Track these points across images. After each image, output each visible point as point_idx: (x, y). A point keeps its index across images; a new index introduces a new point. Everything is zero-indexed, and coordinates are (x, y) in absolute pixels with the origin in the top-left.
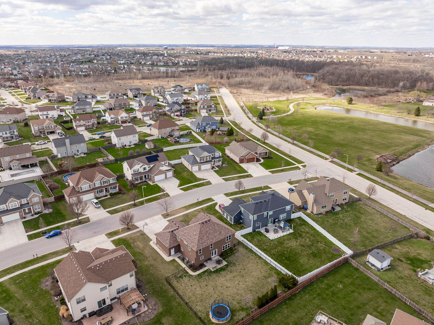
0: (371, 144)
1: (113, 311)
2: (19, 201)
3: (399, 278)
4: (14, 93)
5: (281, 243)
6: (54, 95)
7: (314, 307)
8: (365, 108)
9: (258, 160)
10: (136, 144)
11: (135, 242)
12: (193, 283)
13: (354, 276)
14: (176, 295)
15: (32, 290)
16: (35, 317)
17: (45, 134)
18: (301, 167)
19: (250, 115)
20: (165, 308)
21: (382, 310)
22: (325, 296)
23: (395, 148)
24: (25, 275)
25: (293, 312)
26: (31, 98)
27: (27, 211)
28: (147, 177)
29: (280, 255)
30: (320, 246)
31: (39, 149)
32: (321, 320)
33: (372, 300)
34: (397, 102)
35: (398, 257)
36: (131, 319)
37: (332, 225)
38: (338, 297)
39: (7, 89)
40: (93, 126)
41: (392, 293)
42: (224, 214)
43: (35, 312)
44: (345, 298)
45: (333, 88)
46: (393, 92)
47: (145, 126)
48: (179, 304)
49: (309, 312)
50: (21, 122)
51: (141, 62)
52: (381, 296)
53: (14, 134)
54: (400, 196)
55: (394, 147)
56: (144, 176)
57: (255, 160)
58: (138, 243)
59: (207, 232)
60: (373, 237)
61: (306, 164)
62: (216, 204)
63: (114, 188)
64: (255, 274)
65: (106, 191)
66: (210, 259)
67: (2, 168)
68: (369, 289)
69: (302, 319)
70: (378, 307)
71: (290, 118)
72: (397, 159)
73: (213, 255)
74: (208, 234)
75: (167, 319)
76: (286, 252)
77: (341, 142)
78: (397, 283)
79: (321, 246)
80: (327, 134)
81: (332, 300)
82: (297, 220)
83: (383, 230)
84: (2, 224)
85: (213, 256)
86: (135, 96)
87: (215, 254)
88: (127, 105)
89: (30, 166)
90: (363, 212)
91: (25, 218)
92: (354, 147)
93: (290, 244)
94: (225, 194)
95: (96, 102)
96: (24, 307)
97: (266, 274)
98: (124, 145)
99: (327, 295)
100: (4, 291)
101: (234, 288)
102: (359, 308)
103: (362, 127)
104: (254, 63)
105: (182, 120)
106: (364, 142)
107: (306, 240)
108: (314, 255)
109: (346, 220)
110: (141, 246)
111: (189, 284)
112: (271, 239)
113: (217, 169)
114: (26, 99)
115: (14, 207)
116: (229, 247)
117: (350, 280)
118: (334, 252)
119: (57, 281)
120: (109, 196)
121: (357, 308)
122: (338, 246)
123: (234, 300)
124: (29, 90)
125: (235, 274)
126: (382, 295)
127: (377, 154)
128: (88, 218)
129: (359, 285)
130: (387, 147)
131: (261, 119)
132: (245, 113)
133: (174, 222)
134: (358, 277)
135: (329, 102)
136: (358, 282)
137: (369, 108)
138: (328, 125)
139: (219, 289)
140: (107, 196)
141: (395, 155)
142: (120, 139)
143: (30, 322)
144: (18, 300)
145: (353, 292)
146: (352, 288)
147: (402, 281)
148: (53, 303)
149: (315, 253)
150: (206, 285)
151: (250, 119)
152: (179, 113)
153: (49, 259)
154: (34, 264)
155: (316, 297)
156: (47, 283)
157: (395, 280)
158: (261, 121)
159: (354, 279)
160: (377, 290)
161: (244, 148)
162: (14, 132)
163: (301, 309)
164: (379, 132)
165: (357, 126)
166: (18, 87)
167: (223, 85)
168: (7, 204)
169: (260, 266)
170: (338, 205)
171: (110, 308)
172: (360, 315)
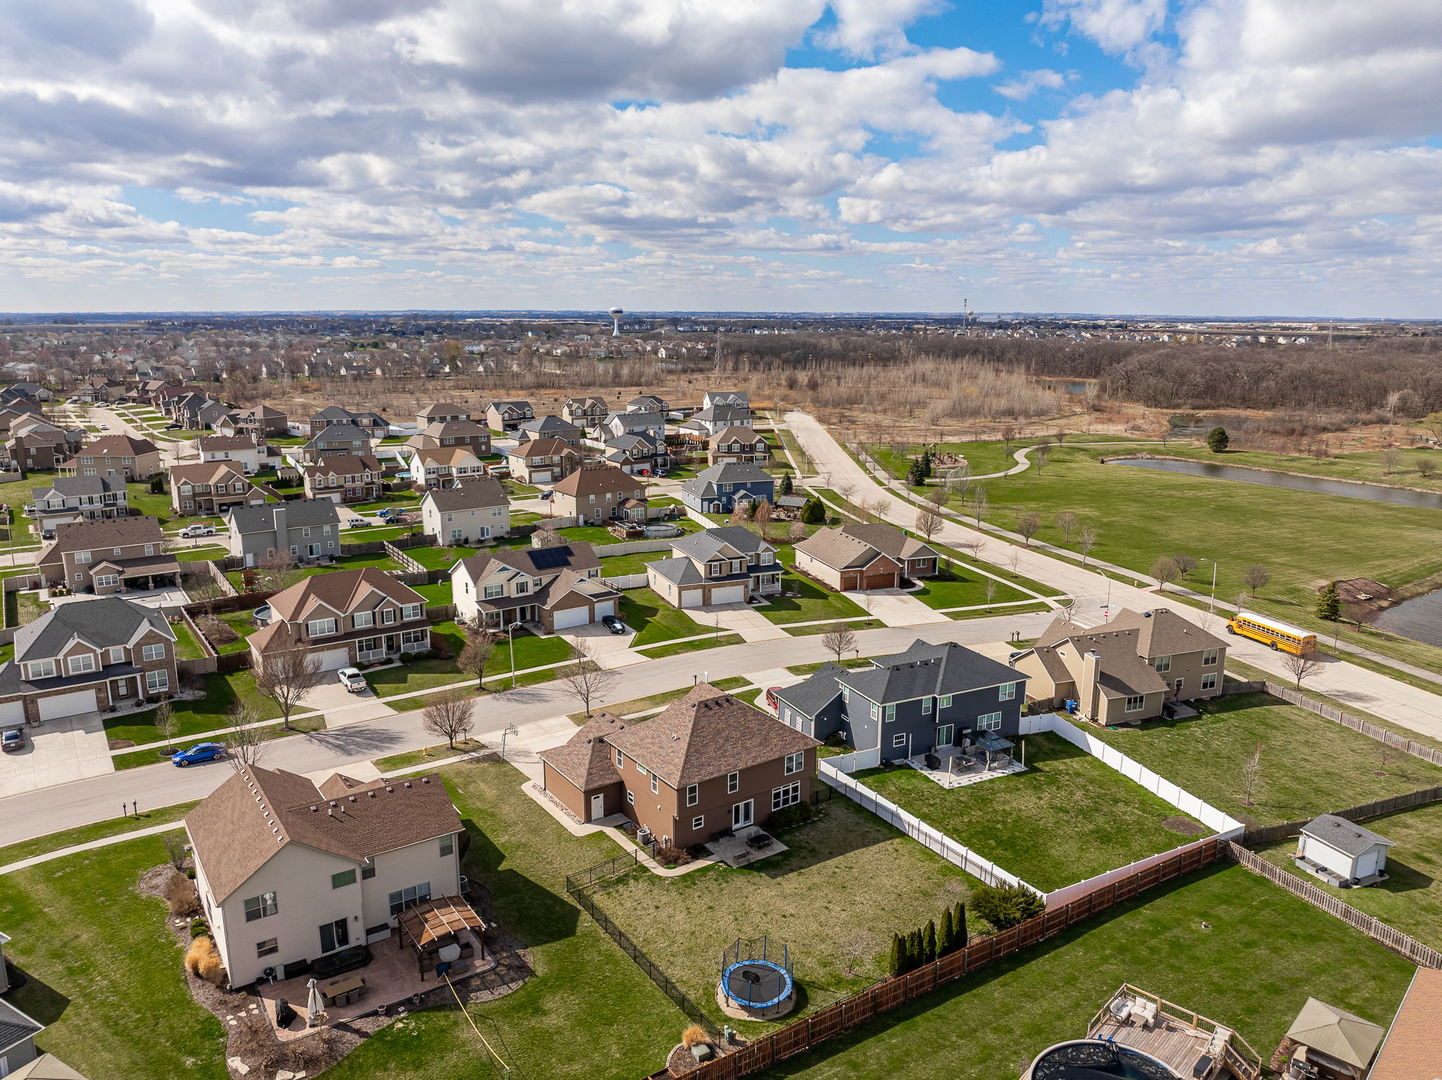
0: (1297, 550)
1: (372, 966)
2: (99, 651)
3: (1424, 909)
4: (132, 416)
5: (982, 800)
6: (253, 414)
7: (1106, 983)
8: (1272, 462)
9: (906, 584)
10: (502, 538)
11: (469, 783)
12: (665, 899)
13: (1253, 899)
14: (601, 932)
15: (102, 899)
16: (100, 974)
17: (212, 509)
18: (1054, 605)
19: (881, 475)
20: (556, 965)
21: (1367, 1000)
22: (1145, 953)
23: (1384, 562)
24: (88, 858)
25: (1025, 995)
26: (181, 427)
27: (123, 691)
28: (528, 617)
29: (977, 833)
30: (1124, 813)
31: (189, 548)
32: (1130, 1015)
33: (1324, 971)
34: (1384, 447)
35: (1416, 851)
36: (431, 991)
37: (1167, 757)
38: (1195, 959)
39: (114, 407)
40: (368, 494)
41: (1399, 952)
42: (782, 715)
43: (100, 958)
44: (1221, 962)
45: (1162, 414)
46: (1365, 424)
47: (537, 497)
48: (610, 958)
49: (1087, 998)
50: (141, 482)
51: (537, 350)
52: (1359, 961)
53: (114, 505)
54: (1411, 684)
55: (1377, 558)
56: (518, 608)
57: (896, 580)
58: (482, 786)
59: (718, 732)
60: (1317, 791)
61: (1071, 596)
62: (758, 691)
63: (416, 639)
64: (887, 882)
65: (390, 648)
66: (728, 832)
67: (65, 587)
68: (1312, 939)
69: (1060, 1018)
70: (1348, 991)
71: (1019, 484)
72: (1390, 592)
73: (737, 821)
74: (721, 741)
75: (562, 998)
76: (999, 826)
77: (1193, 544)
78: (1418, 923)
79: (1128, 813)
80: (1143, 525)
81: (1172, 967)
82: (1040, 739)
83: (1353, 774)
84: (36, 724)
85: (738, 825)
86: (509, 426)
87: (747, 817)
88: (483, 443)
89: (151, 585)
90: (1276, 724)
91: (113, 709)
92: (1237, 557)
93: (1014, 804)
94: (789, 669)
95: (385, 438)
96: (65, 945)
97: (926, 886)
98: (463, 538)
99: (1152, 950)
100: (7, 899)
101: (811, 919)
102: (1274, 990)
103: (1262, 508)
104: (899, 350)
105: (656, 485)
106: (1271, 546)
107: (1072, 793)
108: (1104, 838)
109: (1215, 744)
110: (490, 792)
111: (647, 901)
112: (947, 786)
113: (766, 603)
114: (167, 428)
115: (83, 672)
116: (795, 798)
117: (1239, 912)
118: (1174, 831)
119: (193, 876)
120: (398, 664)
121: (1269, 992)
122: (1188, 815)
123: (808, 953)
124: (178, 403)
125: (815, 880)
126: (1363, 958)
127: (1321, 578)
128: (322, 717)
129: (1274, 925)
130: (1355, 559)
131: (919, 483)
132: (866, 470)
133: (608, 717)
134: (1266, 904)
135: (1149, 447)
136: (1266, 915)
137: (1287, 463)
138: (1146, 502)
139: (757, 920)
140: (389, 661)
141: (1385, 582)
142: (450, 520)
143: (79, 985)
144: (51, 924)
145: (1247, 945)
146: (1246, 933)
147: (1436, 918)
148: (168, 936)
149: (1105, 830)
150: (710, 908)
151: (881, 484)
152: (647, 466)
153: (172, 821)
154: (123, 832)
155: (1112, 956)
156: (155, 881)
157: (1411, 918)
158: (918, 488)
159: (1252, 907)
160: (1344, 942)
161: (857, 540)
162: (115, 497)
163: (1056, 988)
164: (1321, 522)
165: (1246, 504)
166: (148, 402)
167: (796, 403)
168: (60, 656)
169: (905, 861)
170: (1187, 703)
171: (363, 957)
172: (1280, 1011)
